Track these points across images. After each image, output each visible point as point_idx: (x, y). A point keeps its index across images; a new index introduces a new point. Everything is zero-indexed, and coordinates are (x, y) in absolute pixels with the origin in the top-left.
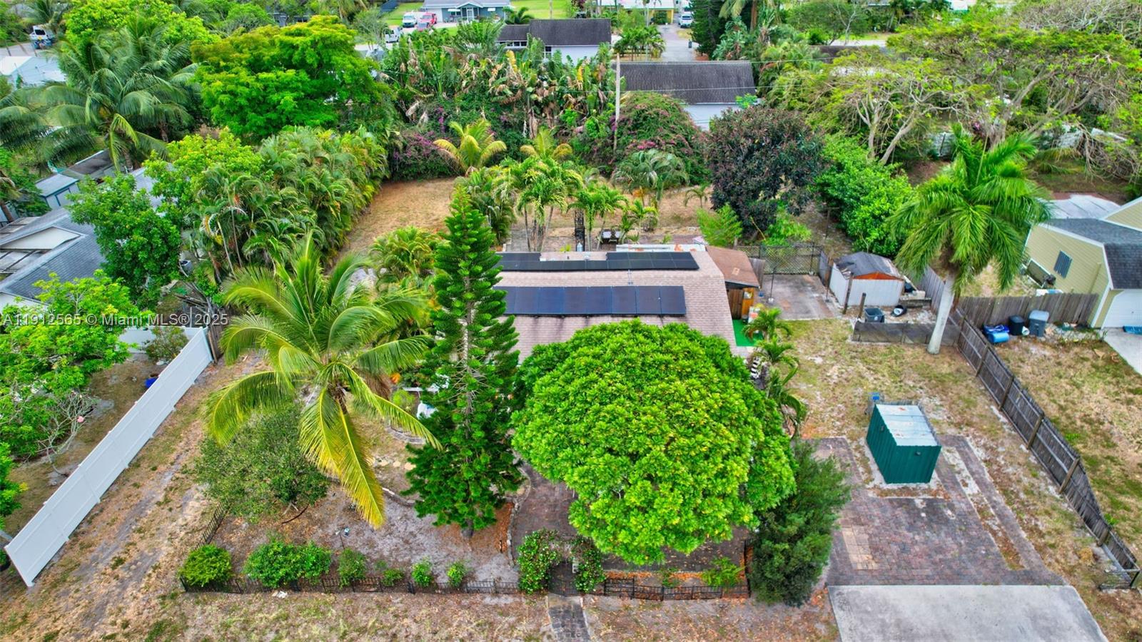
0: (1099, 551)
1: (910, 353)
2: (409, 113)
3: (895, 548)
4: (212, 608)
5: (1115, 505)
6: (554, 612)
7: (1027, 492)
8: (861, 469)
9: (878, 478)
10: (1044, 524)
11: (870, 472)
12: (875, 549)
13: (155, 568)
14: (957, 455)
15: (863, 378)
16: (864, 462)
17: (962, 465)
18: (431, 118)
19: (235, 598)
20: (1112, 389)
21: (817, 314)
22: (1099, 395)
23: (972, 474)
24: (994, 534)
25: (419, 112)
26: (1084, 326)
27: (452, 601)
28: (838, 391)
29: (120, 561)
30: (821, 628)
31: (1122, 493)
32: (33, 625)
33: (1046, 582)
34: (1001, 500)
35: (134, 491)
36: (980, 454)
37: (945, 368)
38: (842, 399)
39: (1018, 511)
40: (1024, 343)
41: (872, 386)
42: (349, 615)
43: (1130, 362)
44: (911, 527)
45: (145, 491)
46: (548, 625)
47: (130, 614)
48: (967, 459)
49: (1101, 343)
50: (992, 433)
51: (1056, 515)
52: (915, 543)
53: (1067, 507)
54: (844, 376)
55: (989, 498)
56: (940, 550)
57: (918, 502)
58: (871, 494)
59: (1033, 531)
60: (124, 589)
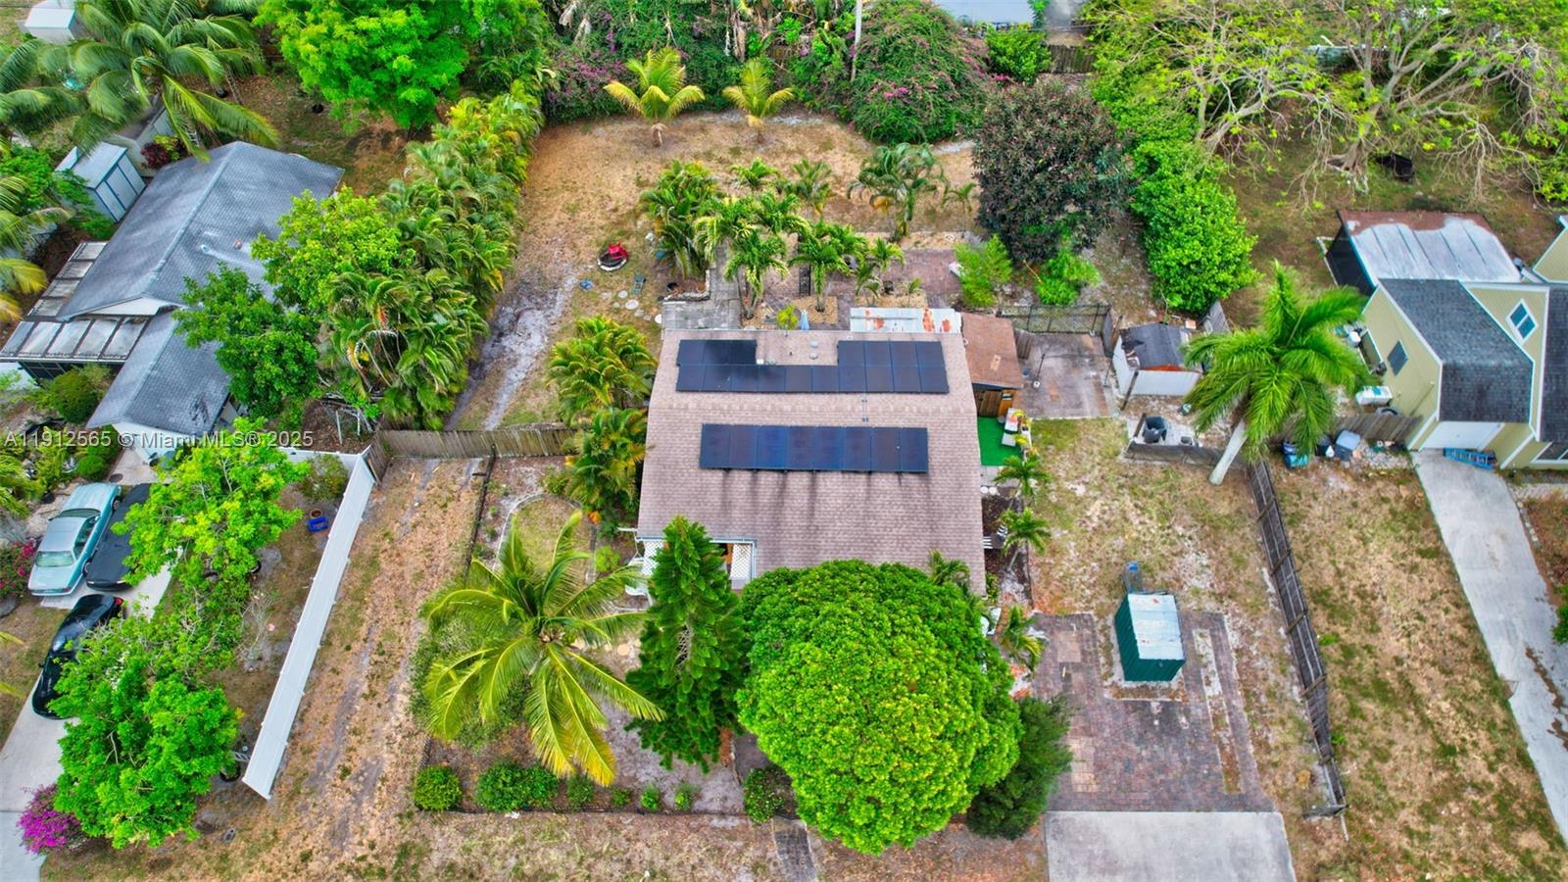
0: (1319, 770)
1: (1189, 480)
2: (564, 21)
3: (1119, 766)
4: (449, 829)
5: (1354, 711)
6: (780, 837)
7: (1270, 694)
8: (1102, 660)
9: (1118, 670)
10: (1275, 736)
11: (1111, 664)
12: (1100, 767)
13: (384, 780)
14: (1209, 641)
15: (1126, 520)
16: (1107, 648)
17: (1211, 657)
18: (595, 27)
19: (469, 818)
20: (1401, 547)
21: (1090, 411)
22: (1382, 559)
23: (1219, 668)
24: (1222, 748)
25: (577, 18)
26: (1399, 448)
27: (681, 822)
28: (1096, 540)
29: (346, 771)
30: (1032, 859)
31: (1366, 695)
32: (286, 842)
33: (1257, 809)
34: (1239, 703)
35: (336, 679)
36: (1233, 639)
37: (1223, 508)
38: (1098, 554)
39: (1253, 720)
40: (1324, 469)
41: (1135, 535)
42: (583, 839)
43: (1434, 508)
44: (1141, 740)
45: (347, 677)
46: (774, 851)
47: (373, 833)
48: (1218, 648)
49: (1409, 476)
50: (1253, 610)
51: (1290, 724)
52: (1140, 759)
53: (1304, 715)
54: (1106, 517)
55: (1228, 703)
56: (1164, 769)
57: (1155, 706)
58: (1107, 695)
59: (1263, 745)
60: (360, 804)
